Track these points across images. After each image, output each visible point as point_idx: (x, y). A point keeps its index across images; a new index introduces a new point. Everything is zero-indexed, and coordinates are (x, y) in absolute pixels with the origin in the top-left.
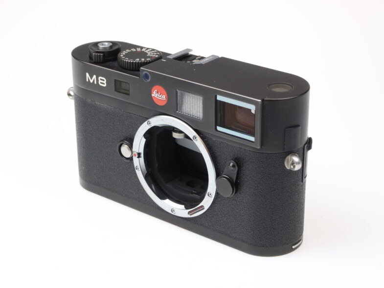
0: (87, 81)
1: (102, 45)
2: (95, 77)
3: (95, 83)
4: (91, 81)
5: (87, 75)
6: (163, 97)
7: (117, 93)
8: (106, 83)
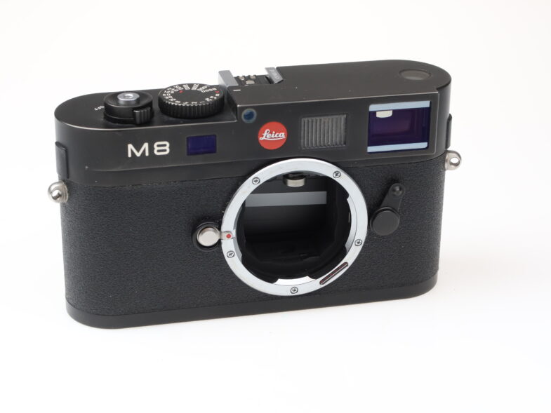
0: (130, 155)
1: (124, 97)
2: (146, 146)
3: (147, 154)
4: (138, 154)
5: (130, 147)
6: (280, 136)
7: (192, 156)
8: (170, 148)
